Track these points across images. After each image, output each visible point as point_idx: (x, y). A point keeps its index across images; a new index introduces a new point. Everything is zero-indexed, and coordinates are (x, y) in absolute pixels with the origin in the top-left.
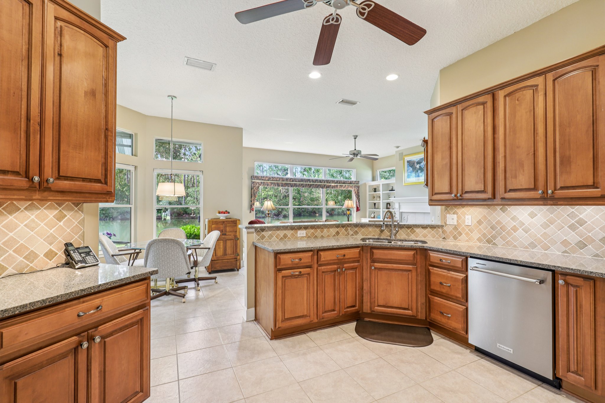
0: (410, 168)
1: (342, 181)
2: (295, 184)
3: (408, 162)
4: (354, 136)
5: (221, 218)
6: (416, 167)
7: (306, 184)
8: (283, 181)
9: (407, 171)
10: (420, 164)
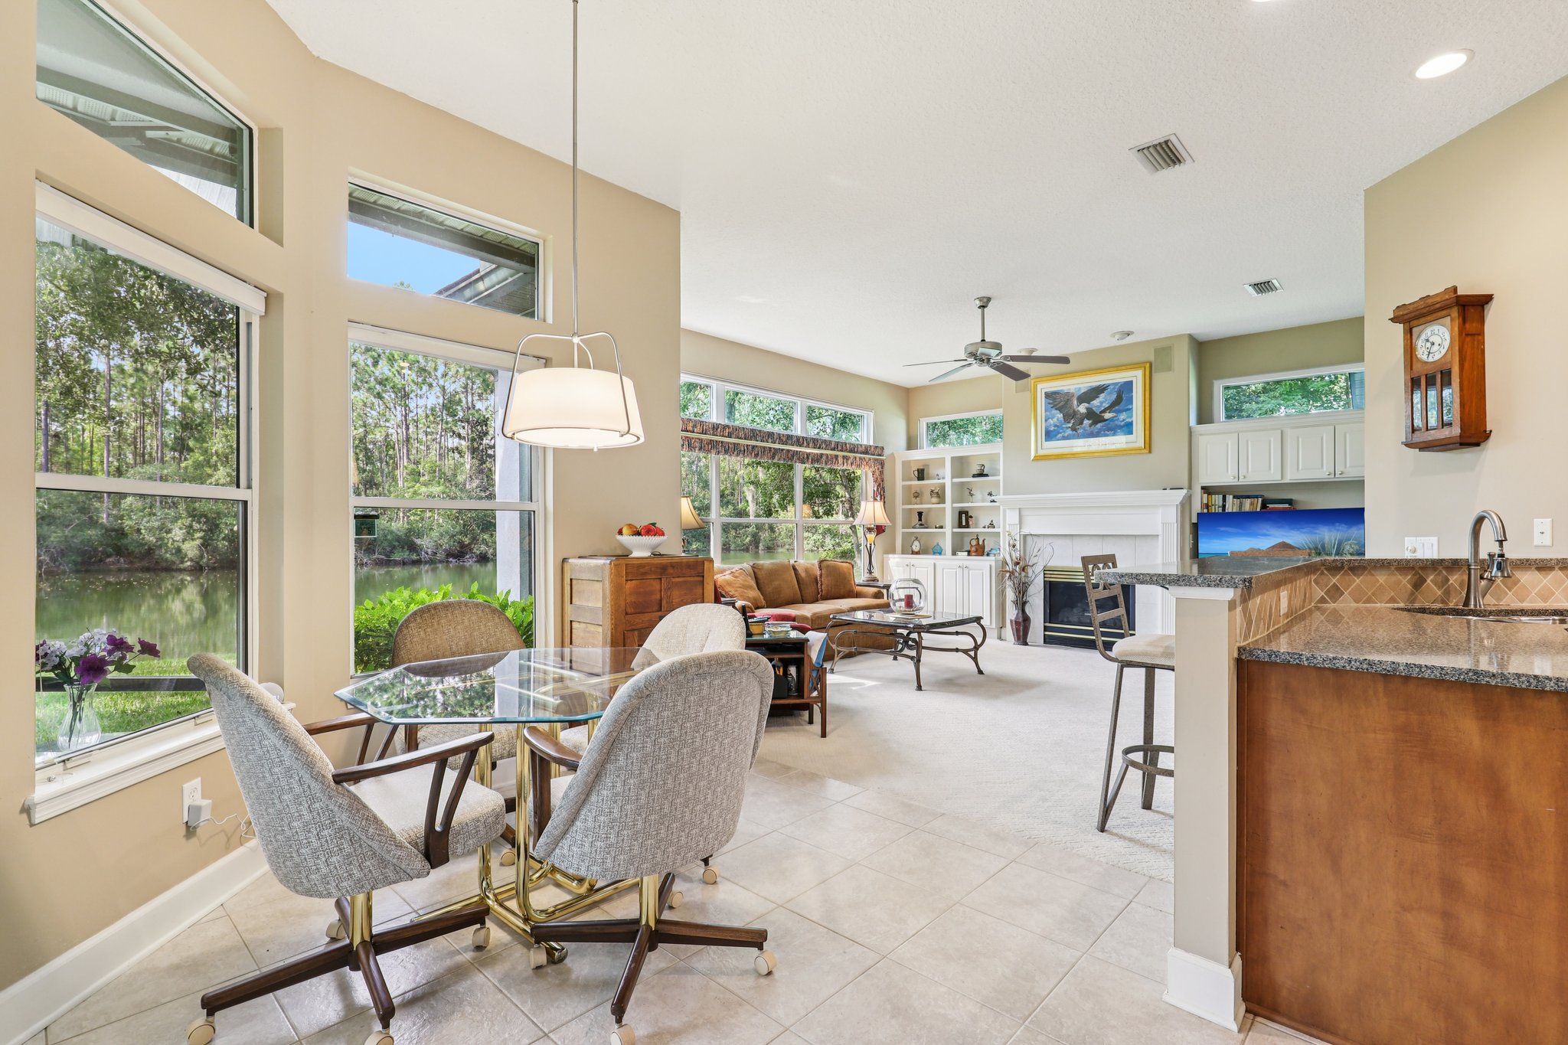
0: (1054, 411)
1: (848, 446)
2: (734, 444)
3: (1048, 395)
4: (980, 299)
5: (636, 554)
6: (1074, 411)
7: (764, 448)
8: (702, 433)
9: (1046, 420)
10: (1089, 403)
